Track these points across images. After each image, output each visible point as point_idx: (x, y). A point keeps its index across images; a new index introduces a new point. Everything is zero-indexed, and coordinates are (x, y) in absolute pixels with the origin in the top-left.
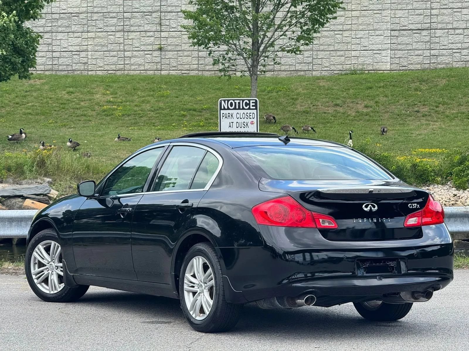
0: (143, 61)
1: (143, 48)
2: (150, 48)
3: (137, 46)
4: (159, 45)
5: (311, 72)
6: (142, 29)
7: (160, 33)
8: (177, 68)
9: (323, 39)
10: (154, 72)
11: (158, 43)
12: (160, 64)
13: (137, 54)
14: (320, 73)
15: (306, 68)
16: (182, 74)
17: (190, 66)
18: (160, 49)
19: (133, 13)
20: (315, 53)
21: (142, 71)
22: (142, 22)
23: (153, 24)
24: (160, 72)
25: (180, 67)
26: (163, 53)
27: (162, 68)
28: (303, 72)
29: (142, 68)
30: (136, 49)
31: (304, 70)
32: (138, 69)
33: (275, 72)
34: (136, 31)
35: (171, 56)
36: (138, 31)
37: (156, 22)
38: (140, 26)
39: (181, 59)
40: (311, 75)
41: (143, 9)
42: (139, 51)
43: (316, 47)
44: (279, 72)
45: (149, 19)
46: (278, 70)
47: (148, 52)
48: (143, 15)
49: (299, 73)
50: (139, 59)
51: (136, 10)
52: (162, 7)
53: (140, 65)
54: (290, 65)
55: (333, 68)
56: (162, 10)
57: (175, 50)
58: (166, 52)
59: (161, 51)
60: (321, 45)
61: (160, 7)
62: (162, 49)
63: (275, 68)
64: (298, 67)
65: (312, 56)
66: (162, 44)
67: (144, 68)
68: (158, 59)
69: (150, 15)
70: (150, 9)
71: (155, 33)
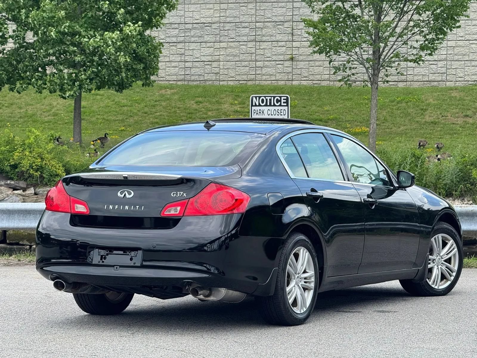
0: (274, 71)
1: (274, 58)
2: (281, 58)
3: (268, 56)
4: (291, 55)
5: (445, 82)
6: (274, 39)
7: (291, 42)
8: (308, 78)
9: (458, 48)
10: (286, 83)
11: (289, 53)
12: (291, 74)
13: (268, 64)
14: (454, 84)
15: (440, 78)
16: (313, 84)
17: (321, 77)
18: (292, 59)
19: (265, 23)
20: (449, 63)
21: (273, 82)
22: (274, 32)
23: (285, 34)
24: (291, 82)
25: (311, 78)
26: (294, 63)
27: (294, 78)
28: (436, 82)
29: (274, 78)
30: (268, 59)
31: (437, 80)
32: (269, 80)
33: (407, 82)
34: (267, 40)
35: (302, 66)
36: (270, 40)
37: (288, 32)
38: (272, 36)
39: (312, 69)
40: (444, 85)
41: (275, 19)
42: (271, 61)
43: (450, 57)
44: (411, 82)
45: (281, 29)
46: (411, 80)
47: (280, 62)
48: (275, 25)
49: (432, 84)
50: (270, 69)
51: (268, 20)
52: (294, 16)
53: (272, 75)
54: (423, 75)
55: (467, 78)
56: (294, 19)
57: (306, 60)
58: (297, 62)
59: (292, 61)
60: (456, 55)
61: (292, 17)
62: (294, 59)
63: (408, 79)
64: (432, 77)
65: (445, 66)
66: (294, 54)
67: (275, 79)
68: (290, 70)
69: (282, 24)
70: (282, 18)
71: (287, 42)
